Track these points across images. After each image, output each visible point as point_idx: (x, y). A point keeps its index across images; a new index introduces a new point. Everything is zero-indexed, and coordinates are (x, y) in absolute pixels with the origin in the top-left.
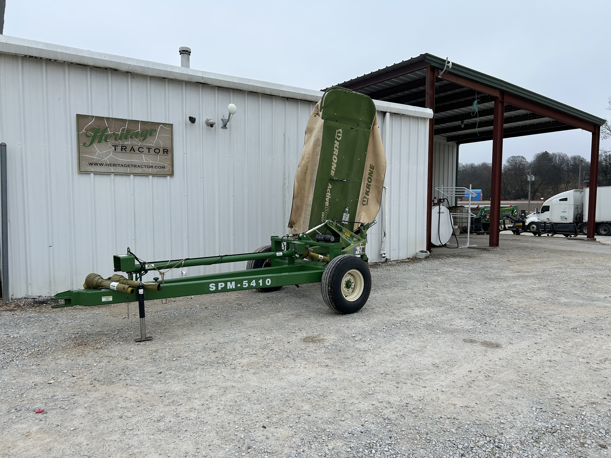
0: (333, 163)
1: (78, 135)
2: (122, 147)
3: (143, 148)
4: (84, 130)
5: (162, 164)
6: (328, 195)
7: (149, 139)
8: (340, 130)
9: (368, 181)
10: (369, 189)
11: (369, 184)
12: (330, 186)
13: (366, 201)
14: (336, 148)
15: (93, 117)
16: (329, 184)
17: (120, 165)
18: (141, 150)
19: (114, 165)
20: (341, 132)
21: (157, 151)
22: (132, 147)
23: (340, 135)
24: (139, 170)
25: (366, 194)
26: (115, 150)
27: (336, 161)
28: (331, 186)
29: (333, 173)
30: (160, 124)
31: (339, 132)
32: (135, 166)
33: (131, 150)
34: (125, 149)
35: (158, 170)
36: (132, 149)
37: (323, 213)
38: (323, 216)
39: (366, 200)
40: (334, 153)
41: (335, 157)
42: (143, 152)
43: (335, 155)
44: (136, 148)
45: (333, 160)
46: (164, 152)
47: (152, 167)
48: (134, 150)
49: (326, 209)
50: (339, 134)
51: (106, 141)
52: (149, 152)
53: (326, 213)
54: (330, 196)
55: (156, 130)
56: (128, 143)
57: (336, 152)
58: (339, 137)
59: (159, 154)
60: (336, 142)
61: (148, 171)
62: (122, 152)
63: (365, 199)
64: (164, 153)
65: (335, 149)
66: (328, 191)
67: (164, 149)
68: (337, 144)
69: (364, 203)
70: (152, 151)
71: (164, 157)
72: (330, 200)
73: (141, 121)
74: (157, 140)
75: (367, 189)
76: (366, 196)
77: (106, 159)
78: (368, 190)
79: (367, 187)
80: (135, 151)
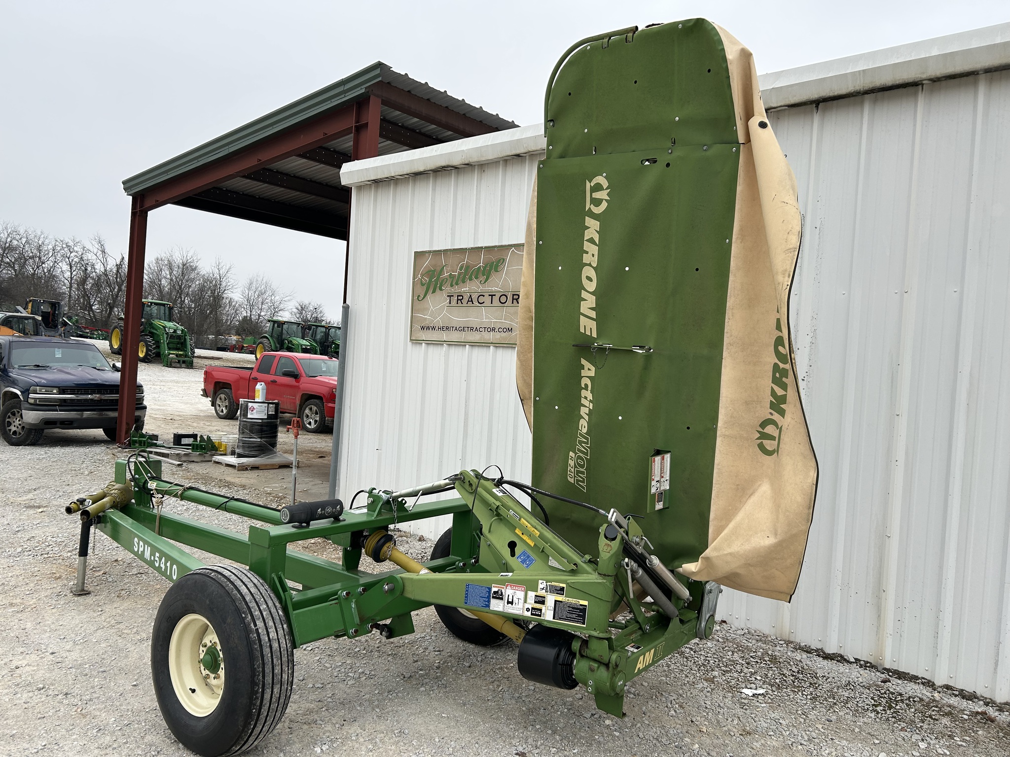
0: (584, 294)
1: (414, 282)
2: (458, 296)
3: (484, 296)
4: (419, 276)
5: (507, 323)
6: (586, 398)
7: (494, 277)
8: (601, 180)
9: (778, 353)
10: (784, 387)
11: (782, 365)
12: (589, 370)
13: (773, 438)
14: (591, 241)
15: (430, 252)
16: (583, 362)
17: (454, 328)
18: (481, 299)
19: (447, 328)
20: (605, 183)
21: (503, 299)
22: (470, 296)
23: (603, 195)
24: (475, 337)
25: (773, 406)
26: (450, 303)
27: (592, 286)
28: (593, 369)
29: (588, 326)
30: (511, 246)
31: (598, 188)
32: (472, 329)
33: (468, 301)
34: (461, 300)
35: (503, 334)
36: (470, 300)
37: (571, 454)
38: (571, 463)
39: (776, 434)
40: (586, 259)
41: (588, 272)
42: (484, 302)
43: (590, 265)
44: (474, 297)
45: (585, 282)
46: (513, 299)
47: (493, 330)
48: (472, 301)
49: (581, 442)
50: (597, 195)
51: (441, 289)
52: (492, 303)
53: (579, 457)
54: (590, 401)
55: (504, 259)
56: (466, 289)
57: (591, 254)
58: (597, 202)
59: (506, 305)
60: (589, 222)
61: (488, 338)
62: (457, 305)
63: (770, 430)
64: (513, 303)
65: (587, 246)
66: (586, 385)
67: (513, 295)
68: (593, 227)
69: (769, 445)
70: (496, 299)
71: (512, 310)
72: (590, 414)
73: (486, 247)
74: (505, 278)
75: (776, 388)
76: (776, 417)
77: (438, 321)
78: (780, 392)
79: (775, 381)
80: (473, 303)
